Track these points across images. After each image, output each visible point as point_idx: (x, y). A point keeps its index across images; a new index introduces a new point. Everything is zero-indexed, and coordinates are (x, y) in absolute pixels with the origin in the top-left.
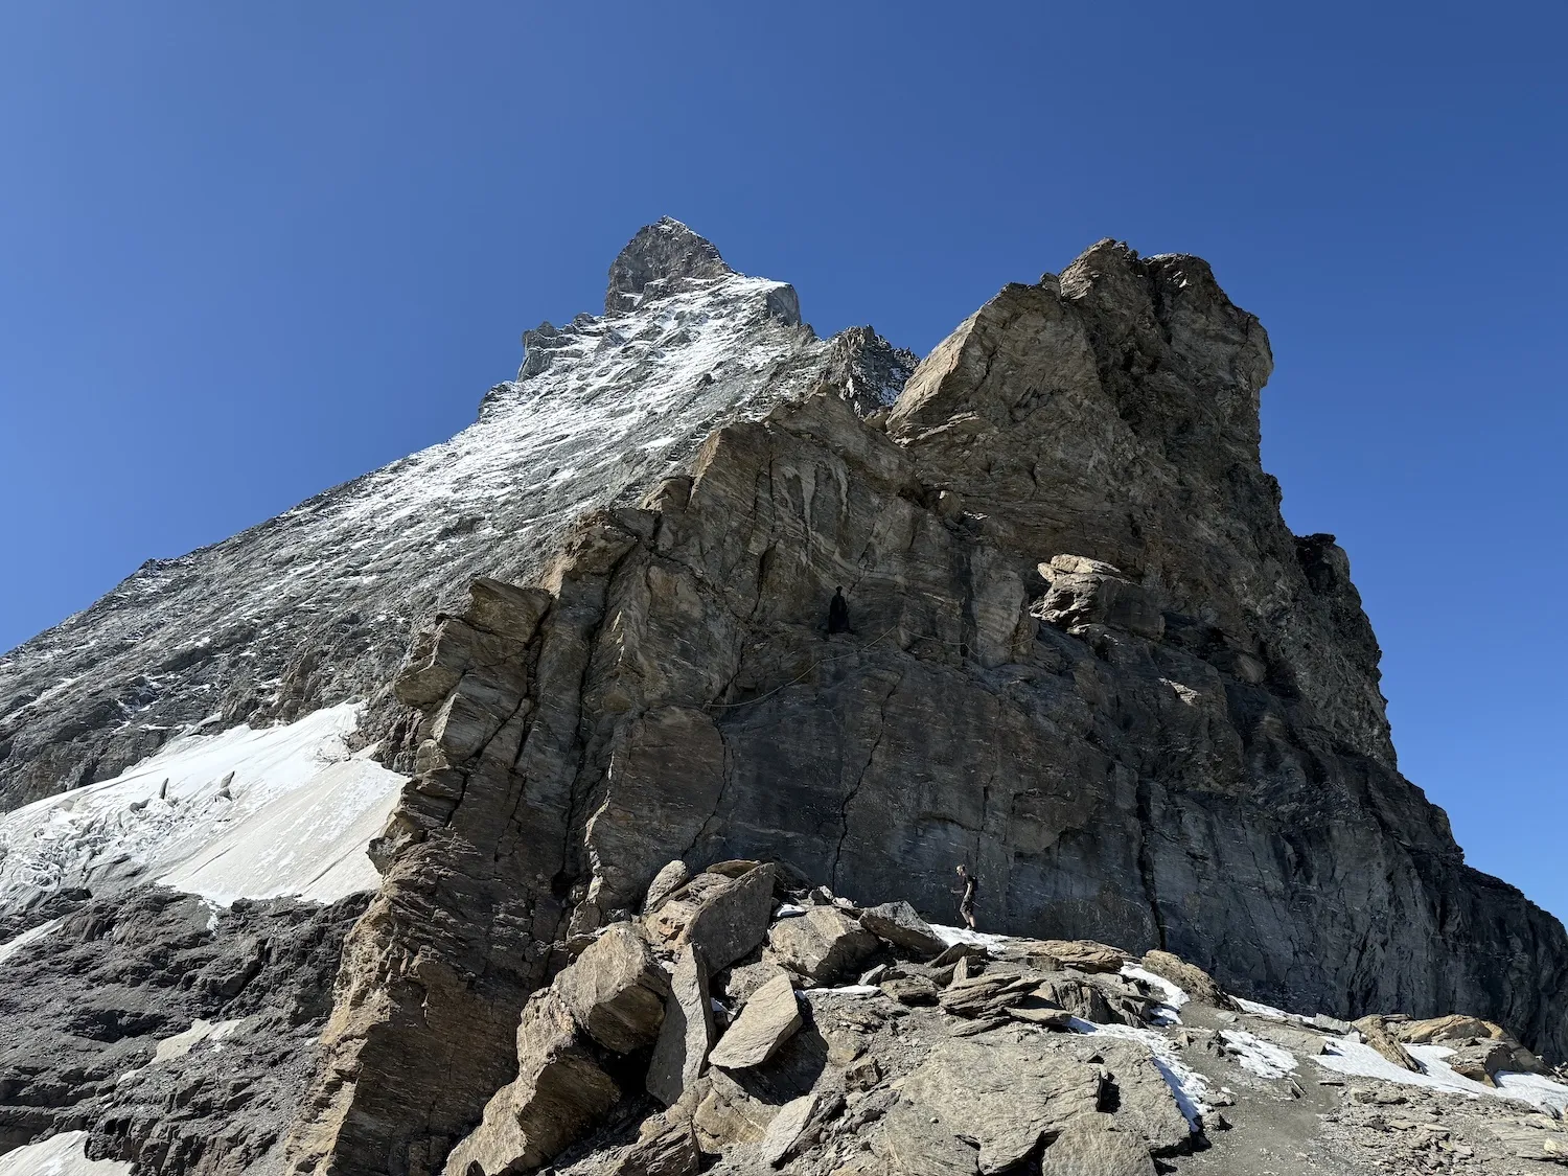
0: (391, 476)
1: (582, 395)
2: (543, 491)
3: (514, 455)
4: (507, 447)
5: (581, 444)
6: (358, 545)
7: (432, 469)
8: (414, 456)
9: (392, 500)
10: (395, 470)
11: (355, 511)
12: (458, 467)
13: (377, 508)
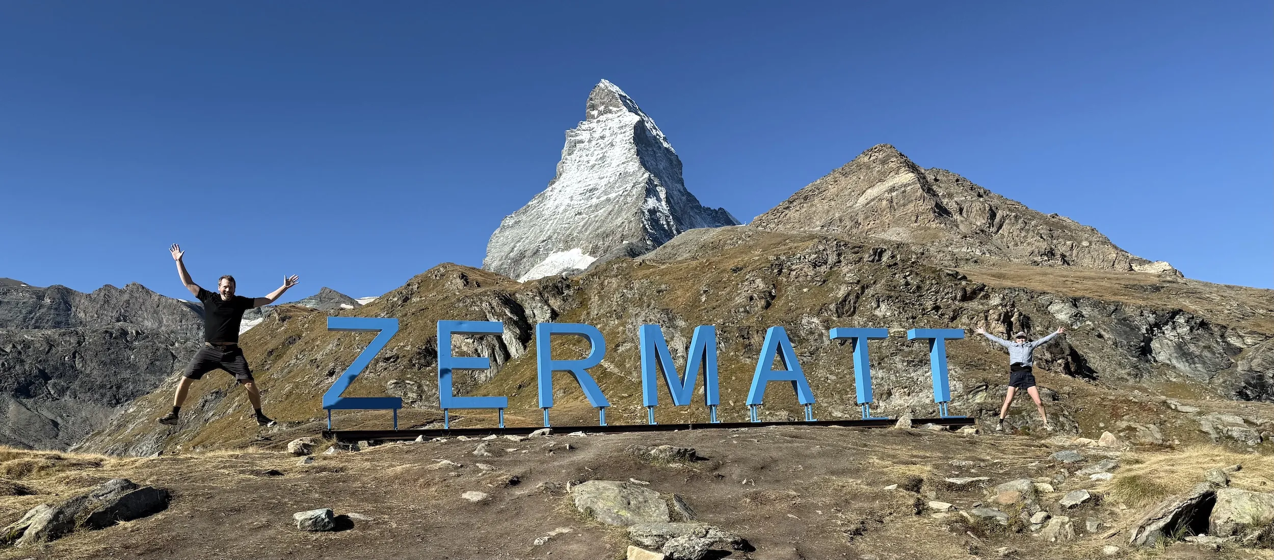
0: (551, 193)
1: (589, 165)
2: (592, 205)
3: (580, 190)
4: (577, 186)
5: (595, 189)
6: (558, 216)
7: (560, 192)
9: (557, 202)
12: (567, 191)
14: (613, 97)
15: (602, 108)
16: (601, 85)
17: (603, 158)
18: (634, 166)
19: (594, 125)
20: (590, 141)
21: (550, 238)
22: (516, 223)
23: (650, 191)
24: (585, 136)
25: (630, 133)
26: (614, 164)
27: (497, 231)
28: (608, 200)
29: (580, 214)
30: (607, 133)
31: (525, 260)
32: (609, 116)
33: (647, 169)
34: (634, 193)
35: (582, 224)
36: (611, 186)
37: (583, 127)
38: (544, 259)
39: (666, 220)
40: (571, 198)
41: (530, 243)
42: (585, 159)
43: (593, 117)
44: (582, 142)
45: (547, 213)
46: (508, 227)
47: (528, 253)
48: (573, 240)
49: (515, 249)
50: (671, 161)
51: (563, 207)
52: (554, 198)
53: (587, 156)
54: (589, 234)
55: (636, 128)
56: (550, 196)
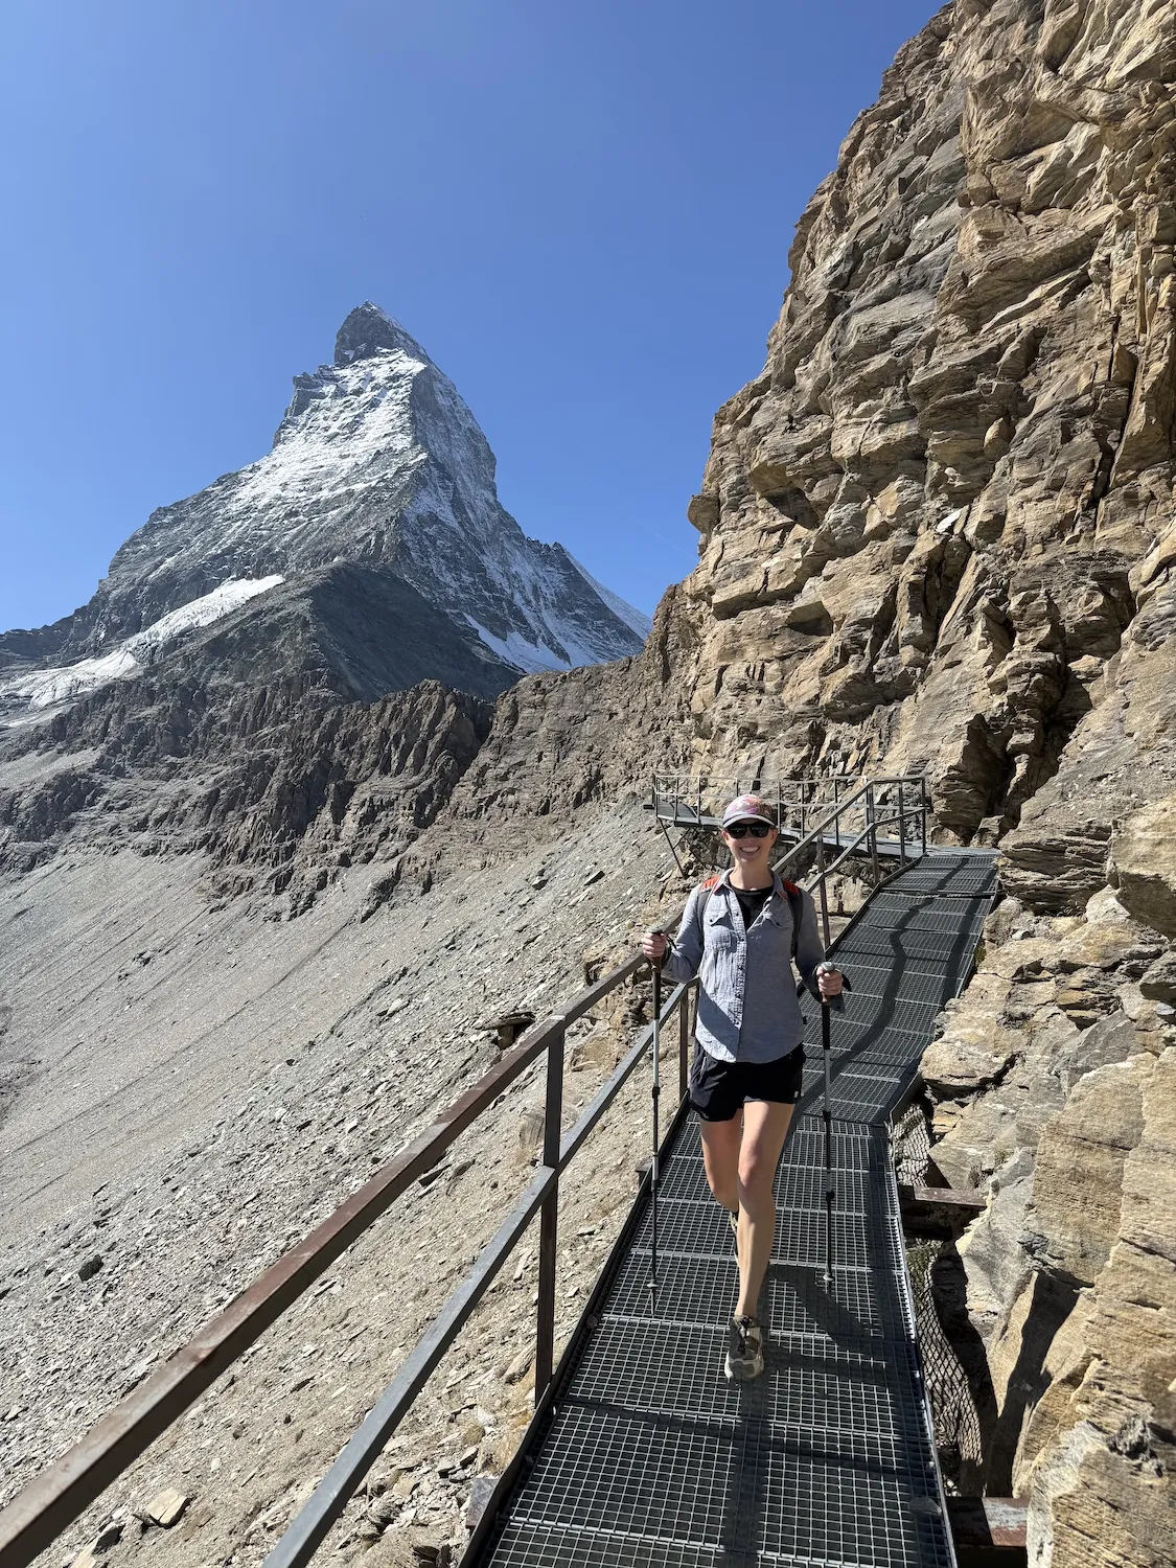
0: (251, 475)
1: (327, 434)
2: (318, 501)
3: (302, 473)
4: (298, 466)
5: (329, 474)
6: (253, 515)
7: (267, 473)
8: (258, 464)
9: (257, 490)
10: (252, 472)
11: (243, 493)
12: (280, 475)
13: (253, 494)
14: (384, 330)
15: (362, 347)
16: (365, 308)
17: (353, 426)
18: (402, 442)
19: (347, 372)
20: (335, 396)
21: (231, 550)
22: (175, 521)
23: (426, 482)
24: (330, 389)
25: (406, 388)
26: (371, 435)
28: (350, 494)
29: (294, 514)
30: (367, 386)
31: (173, 589)
32: (376, 360)
33: (426, 447)
34: (397, 483)
35: (295, 531)
36: (358, 471)
37: (330, 375)
38: (212, 591)
39: (453, 541)
40: (285, 486)
41: (191, 558)
42: (321, 424)
43: (346, 359)
44: (321, 397)
45: (234, 508)
46: (161, 527)
47: (182, 577)
48: (270, 559)
49: (162, 567)
50: (477, 452)
51: (265, 501)
52: (253, 484)
53: (325, 419)
54: (303, 551)
55: (417, 380)
56: (246, 480)
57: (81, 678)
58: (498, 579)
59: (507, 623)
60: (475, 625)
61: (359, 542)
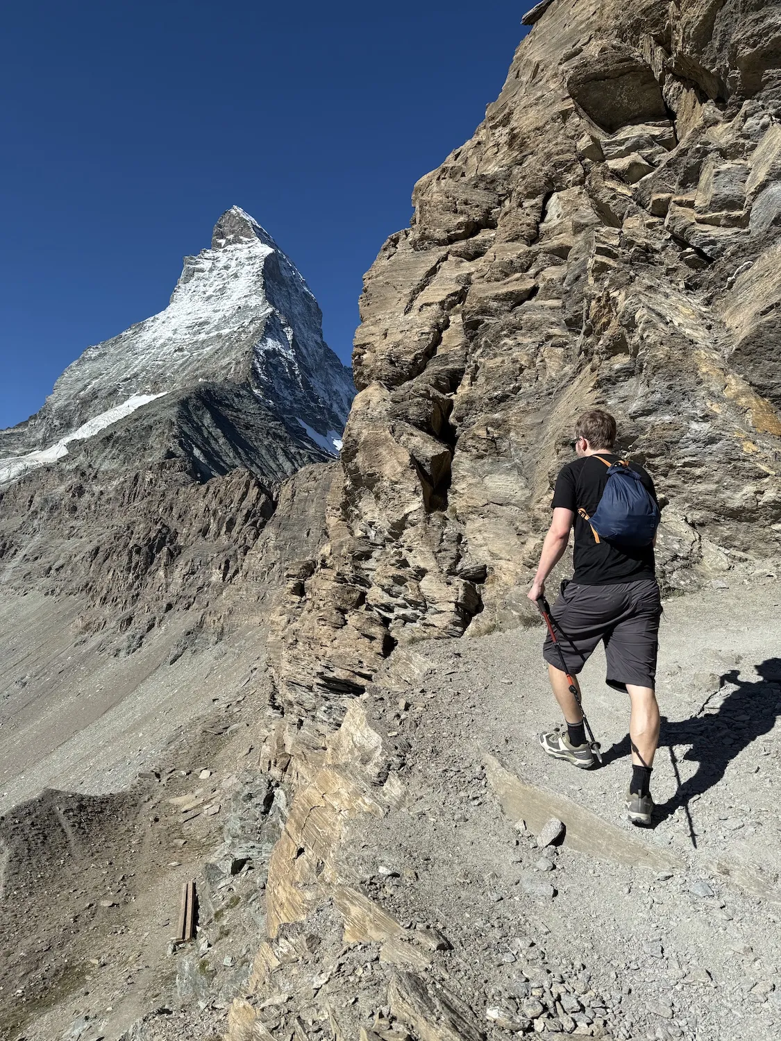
0: (152, 324)
1: (205, 296)
2: (198, 341)
3: (187, 322)
4: (185, 317)
5: (206, 323)
6: (153, 351)
7: (163, 322)
8: (156, 316)
9: (156, 334)
10: (153, 321)
11: (147, 336)
12: (172, 324)
13: (153, 337)
14: (246, 225)
15: (231, 237)
16: (233, 211)
17: (222, 290)
18: (256, 300)
19: (219, 254)
20: (211, 270)
21: (136, 376)
22: (100, 355)
23: (271, 328)
24: (207, 265)
25: (259, 265)
26: (235, 297)
27: (74, 364)
28: (219, 336)
29: (180, 350)
30: (233, 263)
31: (96, 401)
32: (239, 246)
33: (272, 303)
34: (251, 329)
35: (180, 362)
36: (226, 321)
37: (206, 255)
38: (122, 402)
39: (290, 368)
40: (175, 331)
41: (109, 380)
42: (202, 289)
43: (219, 245)
44: (202, 271)
45: (141, 346)
46: (90, 359)
47: (103, 393)
48: (164, 380)
49: (89, 387)
50: (309, 308)
51: (161, 341)
52: (154, 330)
53: (205, 286)
54: (186, 375)
55: (268, 260)
56: (149, 327)
57: (28, 464)
58: (321, 393)
59: (327, 424)
60: (304, 425)
61: (224, 368)
